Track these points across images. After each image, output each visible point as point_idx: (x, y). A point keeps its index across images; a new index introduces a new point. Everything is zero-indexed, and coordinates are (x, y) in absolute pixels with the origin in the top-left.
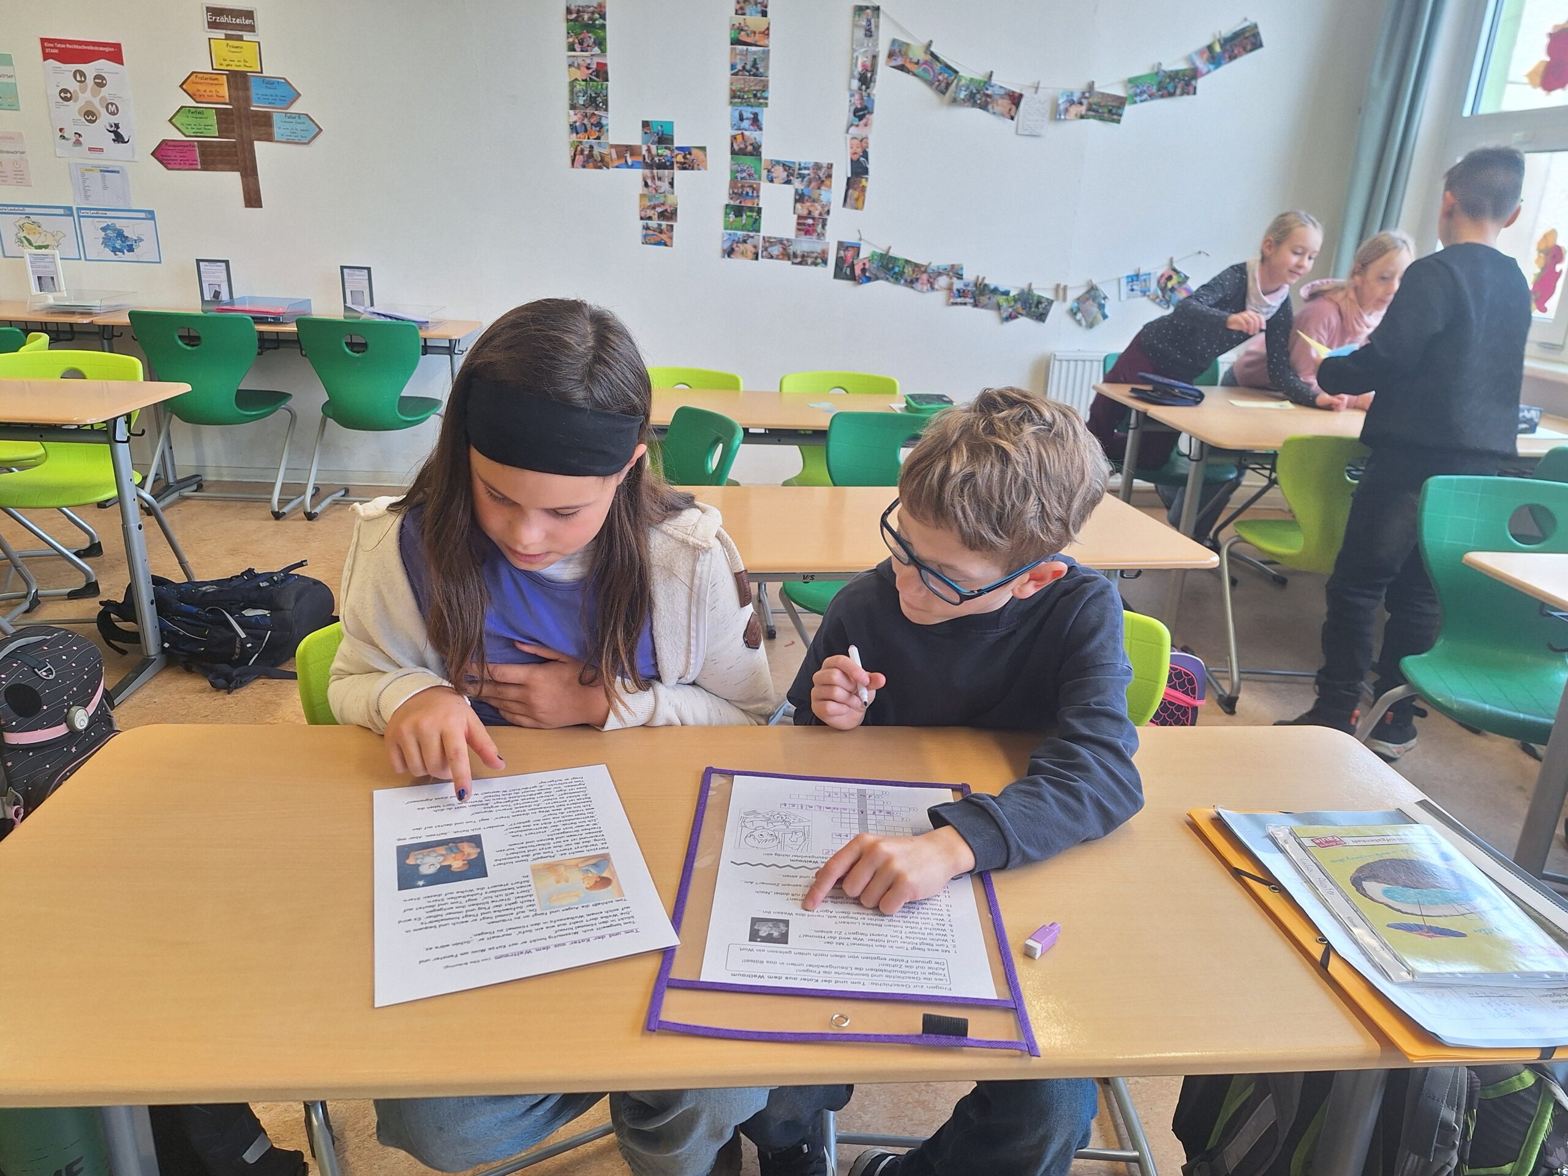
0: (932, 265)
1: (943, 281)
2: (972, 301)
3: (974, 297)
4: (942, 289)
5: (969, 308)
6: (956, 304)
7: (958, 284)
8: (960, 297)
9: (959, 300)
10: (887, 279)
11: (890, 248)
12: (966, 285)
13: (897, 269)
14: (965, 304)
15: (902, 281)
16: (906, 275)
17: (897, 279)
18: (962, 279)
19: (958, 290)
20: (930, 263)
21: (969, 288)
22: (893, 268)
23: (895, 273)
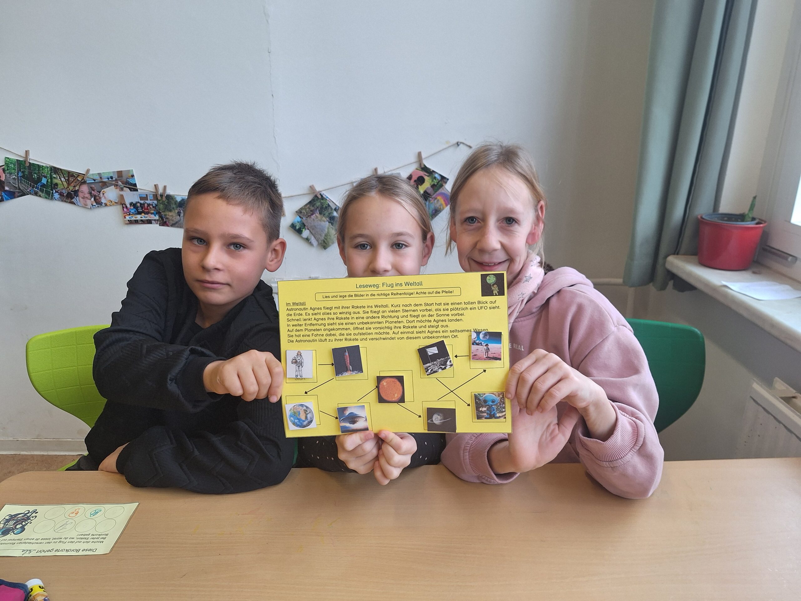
0: (91, 172)
1: (111, 193)
2: (157, 217)
3: (159, 213)
4: (111, 203)
5: (155, 227)
6: (136, 222)
7: (130, 197)
8: (139, 213)
9: (139, 217)
10: (36, 194)
11: (27, 152)
12: (145, 198)
13: (44, 181)
14: (149, 222)
15: (56, 196)
16: (60, 187)
17: (48, 193)
18: (137, 190)
19: (134, 205)
20: (88, 171)
21: (148, 202)
22: (39, 180)
23: (43, 185)
